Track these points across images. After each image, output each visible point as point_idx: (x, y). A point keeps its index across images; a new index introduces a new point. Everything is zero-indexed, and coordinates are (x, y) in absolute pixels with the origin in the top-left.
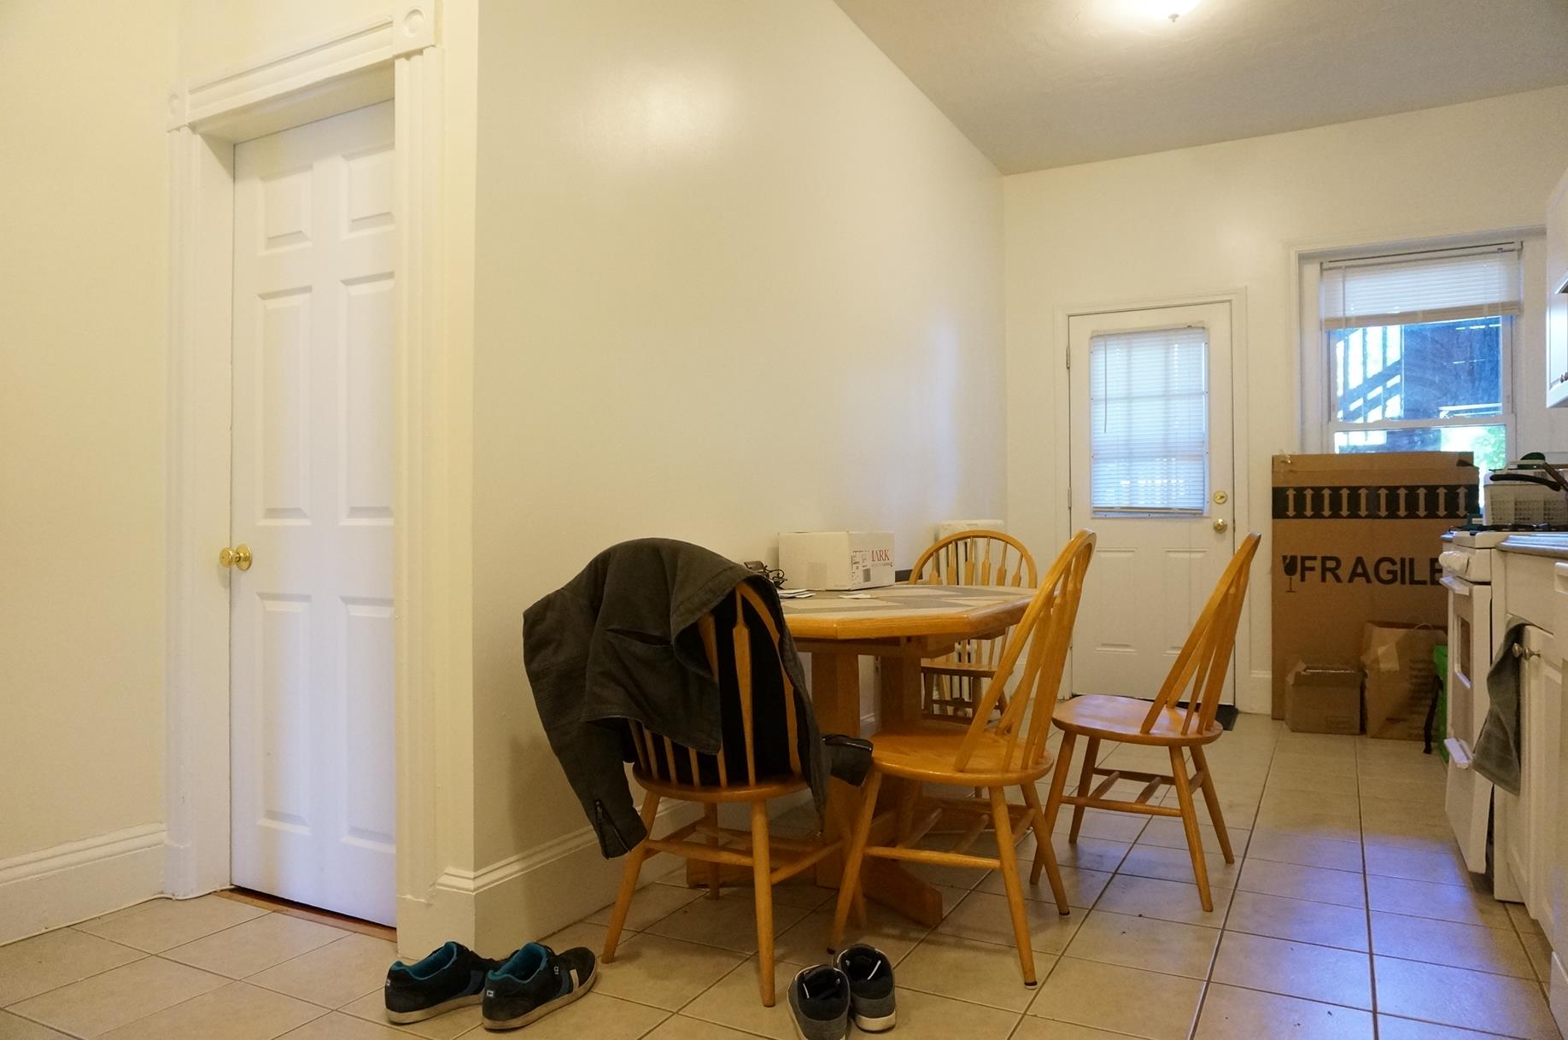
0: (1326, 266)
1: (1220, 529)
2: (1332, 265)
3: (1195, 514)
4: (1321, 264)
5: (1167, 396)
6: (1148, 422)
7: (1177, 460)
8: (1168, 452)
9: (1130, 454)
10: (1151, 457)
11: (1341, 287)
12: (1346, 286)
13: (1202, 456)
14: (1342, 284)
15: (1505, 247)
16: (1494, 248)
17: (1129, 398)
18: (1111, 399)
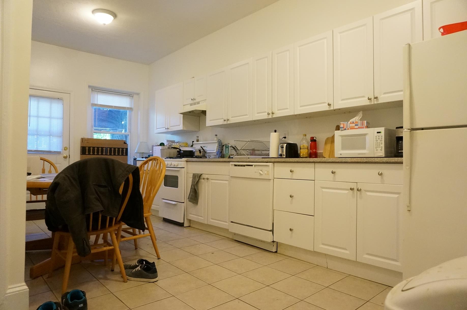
0: (93, 90)
1: (65, 158)
2: (95, 90)
3: (58, 153)
4: (92, 89)
5: (50, 118)
6: (44, 125)
7: (52, 137)
8: (50, 134)
9: (38, 134)
10: (44, 135)
11: (96, 96)
12: (98, 96)
13: (61, 136)
14: (97, 95)
15: (130, 95)
16: (129, 95)
17: (38, 117)
18: (32, 116)
